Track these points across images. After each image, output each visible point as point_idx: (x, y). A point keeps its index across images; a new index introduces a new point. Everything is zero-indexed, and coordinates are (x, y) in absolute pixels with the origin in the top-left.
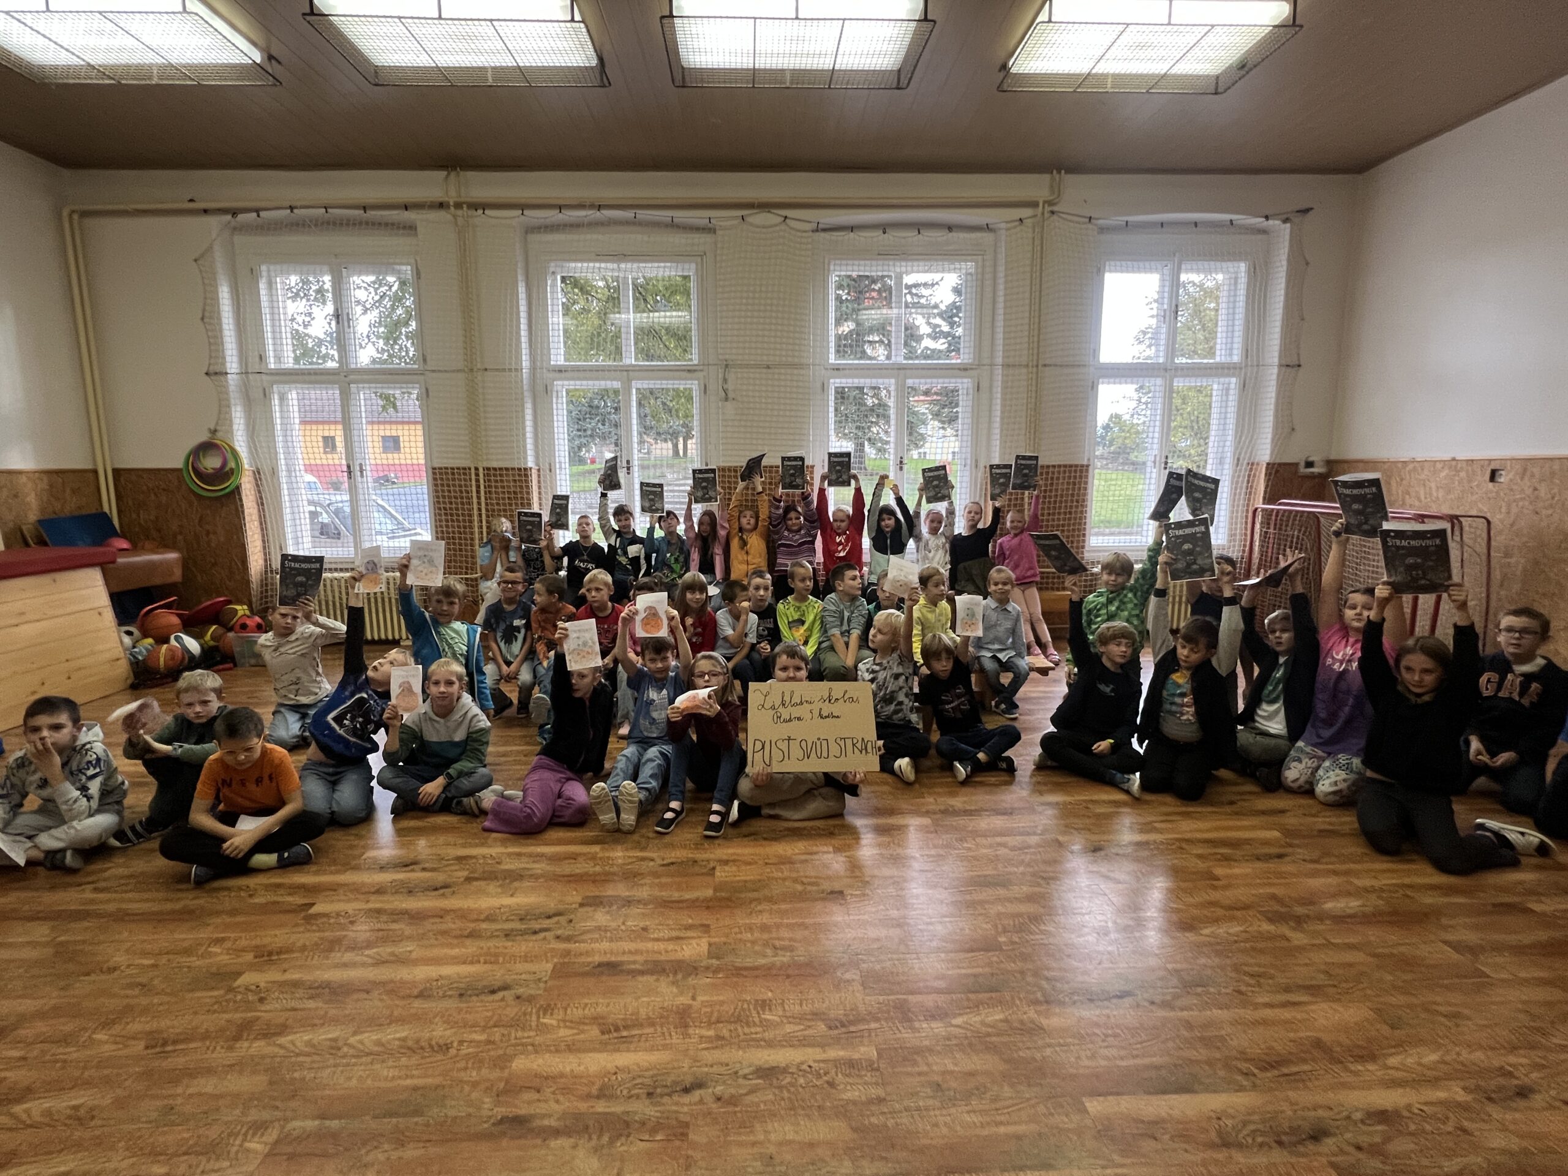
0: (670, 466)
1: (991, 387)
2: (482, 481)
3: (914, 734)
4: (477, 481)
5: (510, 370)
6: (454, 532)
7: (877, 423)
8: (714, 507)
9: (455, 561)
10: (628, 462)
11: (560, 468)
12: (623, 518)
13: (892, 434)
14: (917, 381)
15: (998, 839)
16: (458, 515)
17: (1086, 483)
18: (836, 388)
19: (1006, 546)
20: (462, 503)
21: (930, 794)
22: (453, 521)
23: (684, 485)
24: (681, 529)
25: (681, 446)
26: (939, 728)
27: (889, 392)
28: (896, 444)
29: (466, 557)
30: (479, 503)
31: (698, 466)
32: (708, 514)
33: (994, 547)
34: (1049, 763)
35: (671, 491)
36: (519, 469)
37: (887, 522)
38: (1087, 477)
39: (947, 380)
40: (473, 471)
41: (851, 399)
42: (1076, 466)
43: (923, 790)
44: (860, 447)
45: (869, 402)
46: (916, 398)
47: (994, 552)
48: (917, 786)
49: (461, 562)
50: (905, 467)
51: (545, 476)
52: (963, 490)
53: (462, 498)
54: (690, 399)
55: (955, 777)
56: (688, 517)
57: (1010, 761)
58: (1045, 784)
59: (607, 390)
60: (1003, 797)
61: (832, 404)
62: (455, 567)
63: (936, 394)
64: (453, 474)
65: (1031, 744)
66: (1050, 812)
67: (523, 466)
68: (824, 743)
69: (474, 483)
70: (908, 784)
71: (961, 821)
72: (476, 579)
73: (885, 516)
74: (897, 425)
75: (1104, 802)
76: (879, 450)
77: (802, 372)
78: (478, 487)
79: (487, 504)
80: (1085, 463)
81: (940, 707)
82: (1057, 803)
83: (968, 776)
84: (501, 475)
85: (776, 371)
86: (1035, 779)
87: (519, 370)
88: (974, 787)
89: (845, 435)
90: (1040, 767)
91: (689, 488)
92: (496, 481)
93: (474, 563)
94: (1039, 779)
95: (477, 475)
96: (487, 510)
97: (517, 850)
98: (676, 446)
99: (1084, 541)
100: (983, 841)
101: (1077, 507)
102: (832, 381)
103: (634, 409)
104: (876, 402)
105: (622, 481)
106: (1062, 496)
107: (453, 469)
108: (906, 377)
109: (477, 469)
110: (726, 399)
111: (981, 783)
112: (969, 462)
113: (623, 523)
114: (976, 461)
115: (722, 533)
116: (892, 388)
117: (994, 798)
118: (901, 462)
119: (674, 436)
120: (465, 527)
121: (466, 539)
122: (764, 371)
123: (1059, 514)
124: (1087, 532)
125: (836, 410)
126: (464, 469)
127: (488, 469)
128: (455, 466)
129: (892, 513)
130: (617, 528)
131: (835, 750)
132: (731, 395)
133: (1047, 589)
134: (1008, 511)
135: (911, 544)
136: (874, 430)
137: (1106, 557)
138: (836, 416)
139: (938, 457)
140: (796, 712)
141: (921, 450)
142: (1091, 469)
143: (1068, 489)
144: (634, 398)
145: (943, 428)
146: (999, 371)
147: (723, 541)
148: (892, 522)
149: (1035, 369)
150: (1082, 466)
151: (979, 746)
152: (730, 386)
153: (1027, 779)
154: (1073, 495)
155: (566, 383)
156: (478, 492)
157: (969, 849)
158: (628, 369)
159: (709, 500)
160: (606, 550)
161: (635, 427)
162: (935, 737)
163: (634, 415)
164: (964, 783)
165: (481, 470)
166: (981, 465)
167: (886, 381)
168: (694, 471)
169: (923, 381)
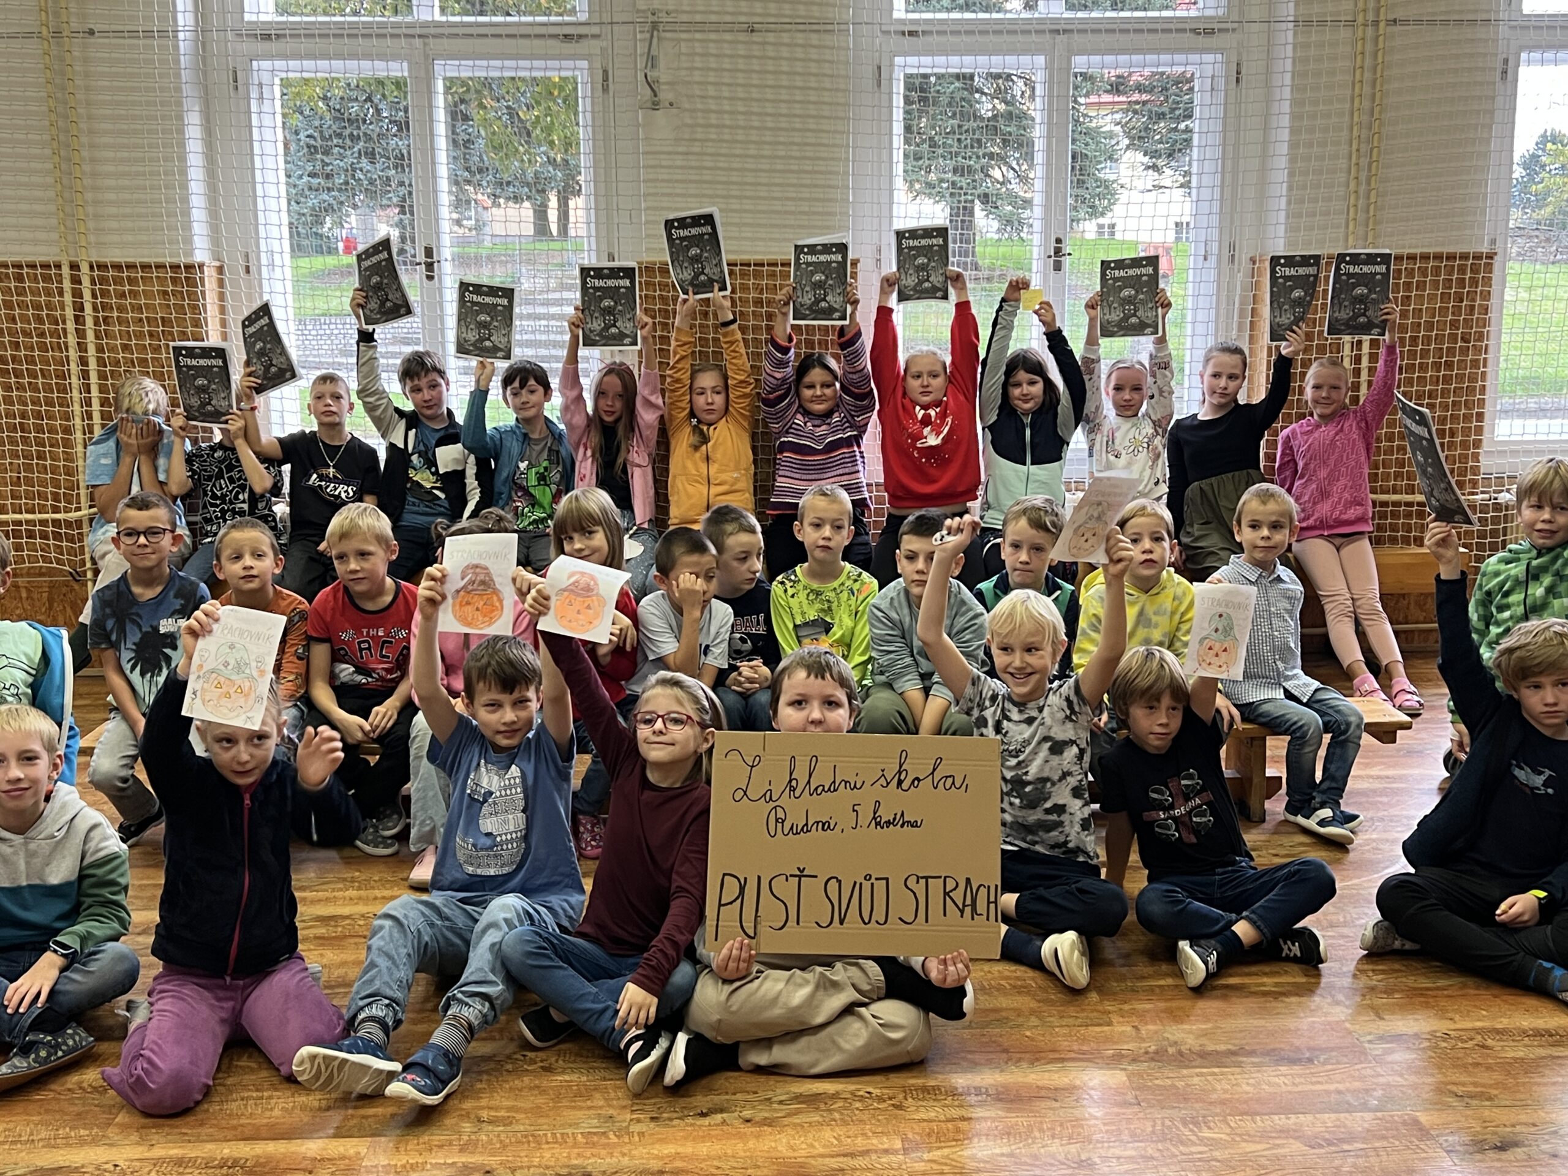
0: (531, 260)
1: (1268, 72)
2: (87, 295)
3: (1086, 883)
4: (77, 294)
5: (148, 35)
6: (23, 415)
7: (1002, 159)
8: (629, 355)
9: (29, 482)
10: (429, 252)
11: (272, 265)
12: (423, 382)
13: (1038, 185)
14: (1096, 59)
15: (1280, 1120)
16: (32, 374)
17: (1487, 296)
18: (908, 77)
19: (1301, 446)
20: (43, 347)
21: (1122, 1014)
22: (20, 387)
23: (559, 303)
24: (553, 408)
25: (553, 215)
26: (1146, 862)
27: (1030, 83)
28: (1047, 207)
29: (54, 470)
30: (82, 347)
31: (591, 260)
32: (618, 372)
33: (1272, 444)
34: (1397, 944)
35: (530, 317)
36: (175, 267)
37: (1026, 388)
38: (1488, 281)
39: (1165, 58)
40: (66, 271)
41: (944, 100)
42: (1464, 256)
43: (1108, 1006)
44: (963, 214)
45: (986, 108)
46: (1093, 99)
47: (1271, 458)
48: (1094, 996)
49: (43, 483)
50: (1067, 261)
51: (235, 284)
52: (1201, 316)
53: (42, 335)
54: (570, 102)
55: (1181, 975)
56: (572, 378)
57: (1310, 941)
58: (1389, 992)
59: (380, 82)
60: (1290, 1023)
61: (898, 114)
62: (29, 496)
63: (1140, 88)
64: (19, 278)
65: (1355, 900)
66: (1401, 1056)
67: (183, 260)
68: (880, 886)
69: (68, 298)
70: (1075, 993)
71: (1195, 1078)
72: (79, 523)
73: (1022, 375)
74: (1048, 164)
75: (1524, 1033)
76: (1008, 222)
77: (828, 39)
78: (79, 307)
79: (100, 349)
80: (1485, 249)
81: (1146, 816)
82: (1416, 1036)
83: (1210, 976)
84: (132, 281)
85: (771, 37)
86: (1364, 981)
87: (168, 34)
88: (1225, 997)
89: (930, 185)
90: (1376, 953)
91: (570, 310)
92: (123, 295)
93: (74, 486)
94: (1376, 980)
95: (76, 280)
96: (101, 362)
97: (175, 1152)
98: (541, 214)
99: (1479, 430)
100: (1248, 1124)
101: (1464, 351)
102: (899, 60)
103: (441, 130)
104: (1002, 107)
105: (414, 296)
106: (1430, 326)
107: (19, 266)
108: (1071, 52)
109: (74, 266)
110: (655, 106)
111: (1238, 990)
112: (1214, 248)
113: (426, 394)
114: (1232, 247)
115: (647, 417)
116: (1039, 77)
117: (1269, 1024)
118: (1058, 251)
119: (537, 189)
120: (50, 403)
121: (52, 430)
122: (742, 37)
123: (1423, 367)
124: (1487, 410)
125: (908, 129)
126: (46, 266)
127: (102, 267)
128: (23, 259)
129: (1038, 369)
130: (408, 406)
131: (903, 904)
132: (665, 95)
133: (1393, 540)
134: (1306, 364)
135: (1078, 439)
136: (996, 173)
137: (1530, 469)
138: (907, 141)
139: (1144, 237)
140: (820, 808)
141: (1105, 221)
142: (1497, 262)
143: (1443, 311)
144: (440, 101)
145: (1154, 167)
146: (1287, 35)
147: (652, 435)
148: (1038, 389)
149: (1370, 30)
150: (1478, 257)
151: (1237, 906)
152: (663, 74)
153: (1347, 981)
154: (1454, 324)
155: (280, 64)
156: (79, 320)
157: (1214, 1144)
158: (427, 33)
159: (618, 339)
160: (382, 456)
161: (443, 171)
162: (1136, 881)
163: (442, 143)
164: (1199, 991)
165: (85, 268)
166: (1244, 257)
167: (1025, 59)
168: (585, 272)
169: (1109, 59)
